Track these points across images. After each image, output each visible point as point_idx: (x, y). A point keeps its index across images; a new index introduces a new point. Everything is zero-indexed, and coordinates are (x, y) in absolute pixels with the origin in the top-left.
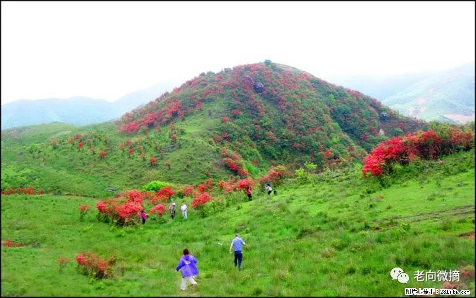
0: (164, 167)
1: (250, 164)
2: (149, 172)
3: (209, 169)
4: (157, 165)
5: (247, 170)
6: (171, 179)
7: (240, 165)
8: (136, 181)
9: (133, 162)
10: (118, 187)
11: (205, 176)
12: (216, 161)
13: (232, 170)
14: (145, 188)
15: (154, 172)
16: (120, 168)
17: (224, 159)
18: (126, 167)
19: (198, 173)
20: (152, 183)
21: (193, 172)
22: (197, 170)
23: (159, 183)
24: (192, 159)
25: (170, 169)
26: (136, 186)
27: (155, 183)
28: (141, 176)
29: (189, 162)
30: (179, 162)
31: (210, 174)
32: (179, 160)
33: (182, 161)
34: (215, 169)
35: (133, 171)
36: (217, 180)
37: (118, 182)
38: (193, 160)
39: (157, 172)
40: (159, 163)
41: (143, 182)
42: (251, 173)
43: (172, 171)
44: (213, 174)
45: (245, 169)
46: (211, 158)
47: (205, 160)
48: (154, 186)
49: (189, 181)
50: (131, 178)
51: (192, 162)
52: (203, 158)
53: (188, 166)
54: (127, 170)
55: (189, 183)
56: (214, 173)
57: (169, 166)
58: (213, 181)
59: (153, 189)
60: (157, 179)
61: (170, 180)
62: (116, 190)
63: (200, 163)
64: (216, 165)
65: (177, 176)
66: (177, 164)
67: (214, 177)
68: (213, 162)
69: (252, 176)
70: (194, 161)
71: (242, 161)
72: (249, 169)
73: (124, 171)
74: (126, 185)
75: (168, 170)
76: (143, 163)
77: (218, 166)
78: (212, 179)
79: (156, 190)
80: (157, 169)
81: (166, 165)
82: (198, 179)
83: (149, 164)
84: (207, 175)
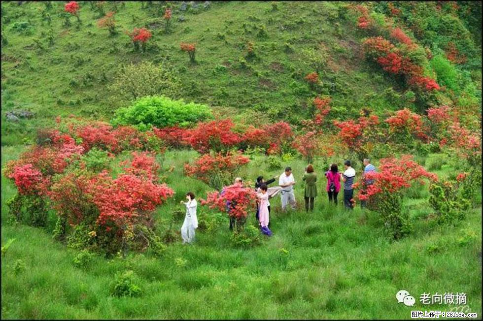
0: (179, 56)
1: (442, 59)
2: (131, 68)
3: (319, 67)
4: (153, 50)
5: (435, 76)
6: (200, 94)
7: (414, 61)
8: (88, 93)
9: (79, 37)
10: (36, 108)
11: (305, 87)
12: (338, 45)
13: (388, 74)
14: (123, 115)
15: (148, 68)
16: (40, 54)
17: (365, 40)
18: (57, 53)
19: (282, 78)
20: (145, 101)
21: (267, 75)
22: (281, 68)
23: (167, 103)
24: (262, 35)
25: (193, 62)
26: (89, 107)
27: (154, 104)
28: (104, 81)
29: (255, 44)
30: (223, 42)
31: (322, 84)
32: (222, 38)
33: (229, 39)
34: (337, 68)
35: (81, 63)
36: (343, 100)
37: (34, 92)
38: (267, 37)
39: (157, 70)
40: (160, 45)
41: (114, 98)
42: (448, 85)
43: (200, 70)
44: (330, 84)
45: (429, 74)
46: (324, 37)
47: (306, 40)
48: (152, 110)
49: (254, 100)
50: (73, 84)
51: (261, 44)
52: (298, 35)
53: (251, 56)
54: (60, 61)
55: (257, 106)
56: (333, 80)
57: (192, 52)
58: (331, 105)
59: (149, 120)
60: (160, 90)
61: (194, 94)
62: (30, 117)
63: (288, 50)
64: (339, 56)
65: (218, 85)
66: (216, 49)
67: (333, 91)
68: (329, 48)
69: (451, 93)
70: (269, 43)
71: (419, 49)
72: (439, 73)
73: (53, 62)
74: (59, 103)
75: (190, 66)
76: (110, 41)
77: (345, 58)
78: (326, 97)
79: (159, 121)
80: (156, 63)
81: (183, 50)
82: (284, 95)
83: (127, 46)
84: (313, 86)
